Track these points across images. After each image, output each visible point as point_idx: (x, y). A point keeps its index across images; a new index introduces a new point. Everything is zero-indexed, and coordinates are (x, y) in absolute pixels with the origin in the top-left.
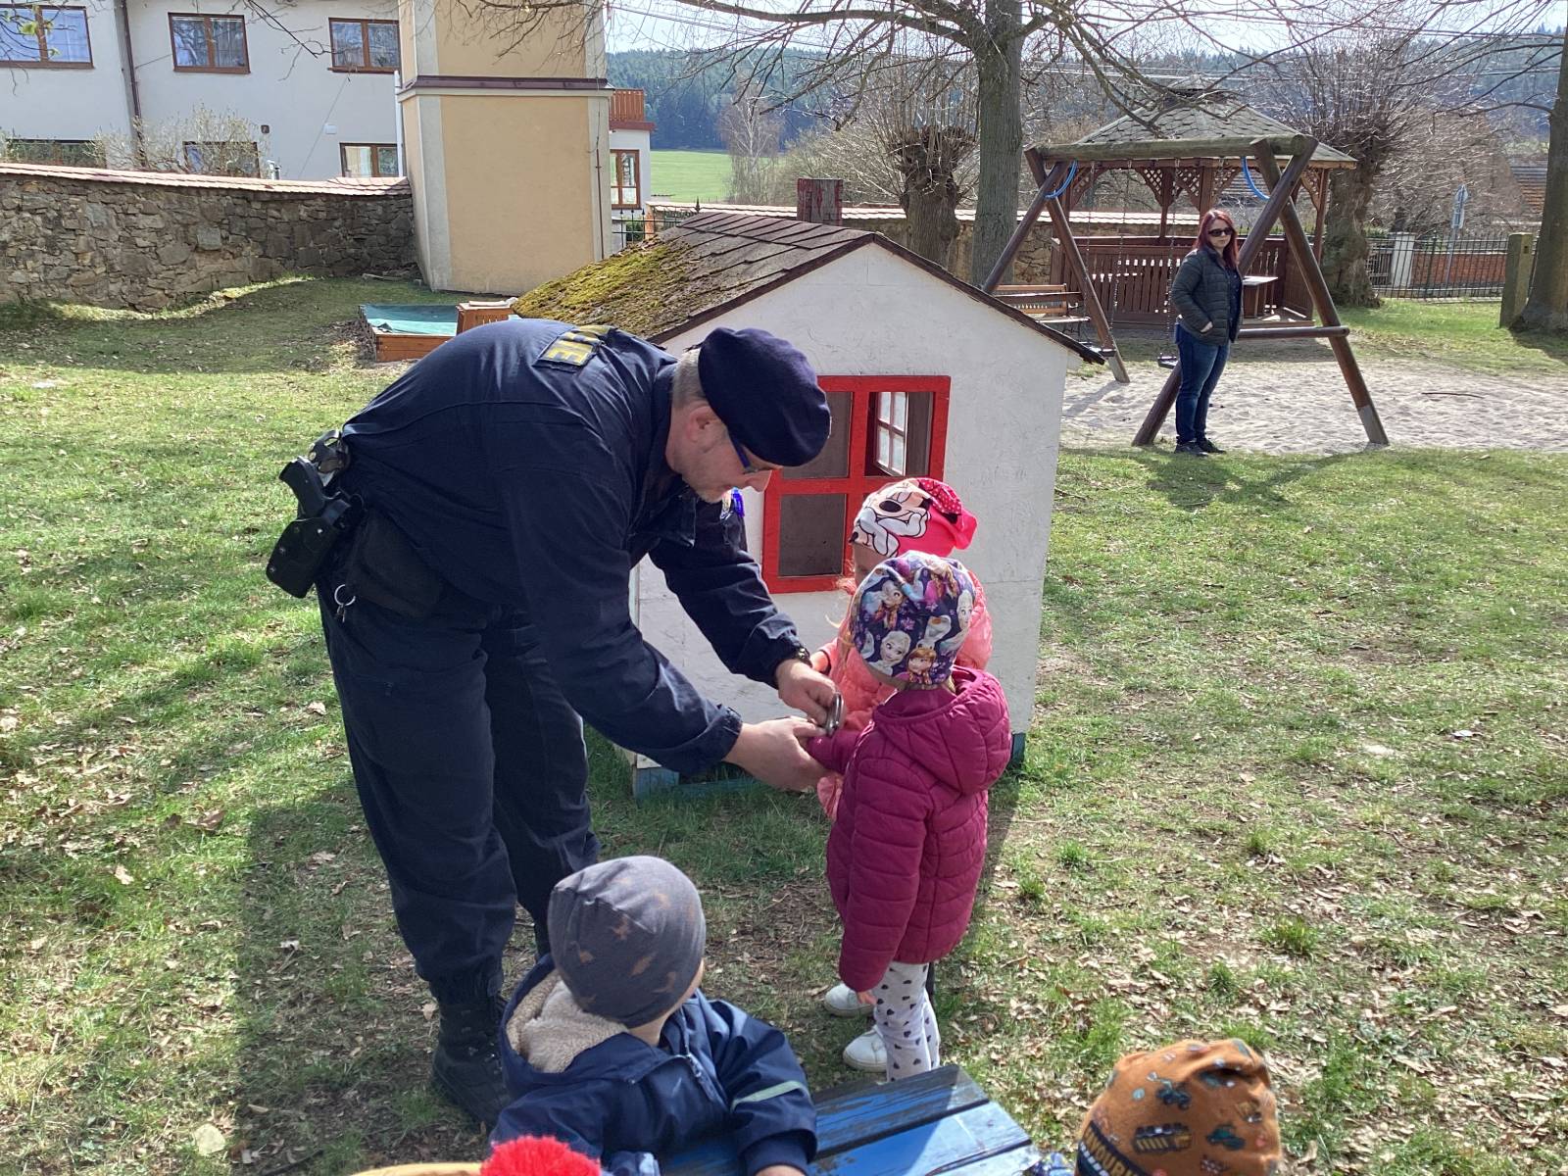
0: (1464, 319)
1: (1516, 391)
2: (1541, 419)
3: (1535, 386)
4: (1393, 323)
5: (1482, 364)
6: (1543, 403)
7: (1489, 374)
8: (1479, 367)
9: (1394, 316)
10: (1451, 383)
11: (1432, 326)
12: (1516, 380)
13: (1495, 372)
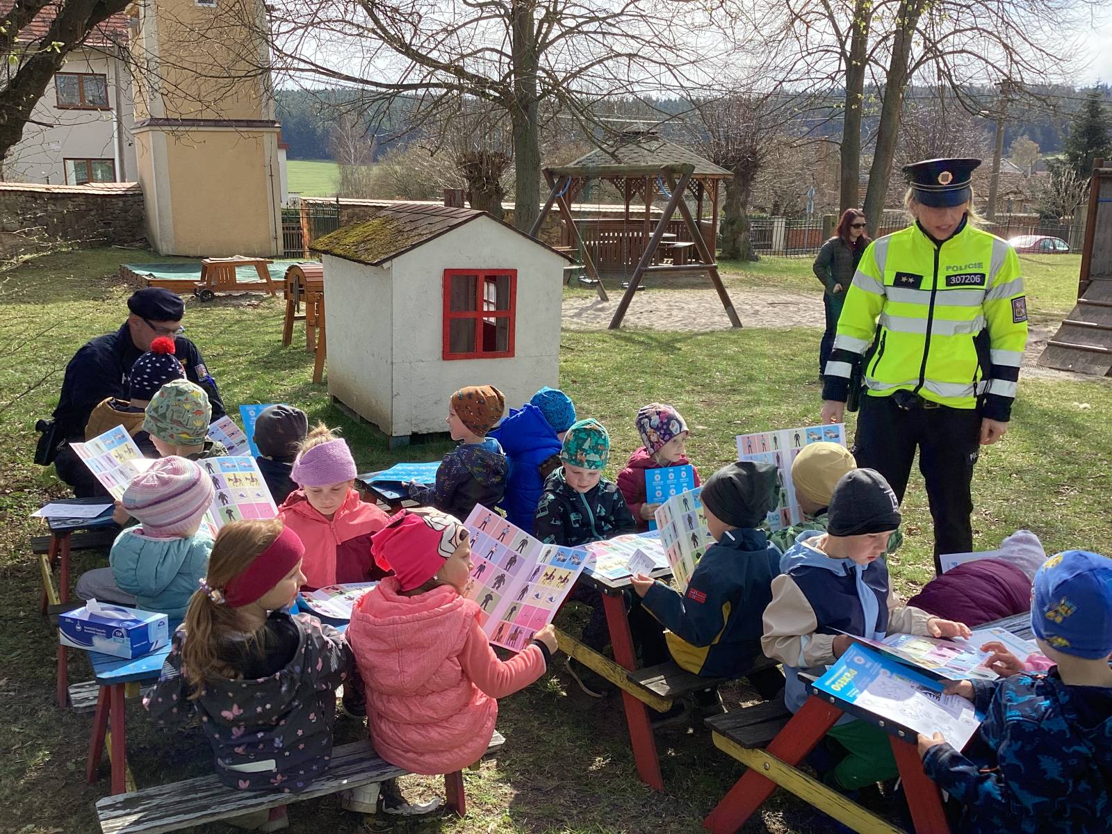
4: (762, 269)
9: (765, 265)
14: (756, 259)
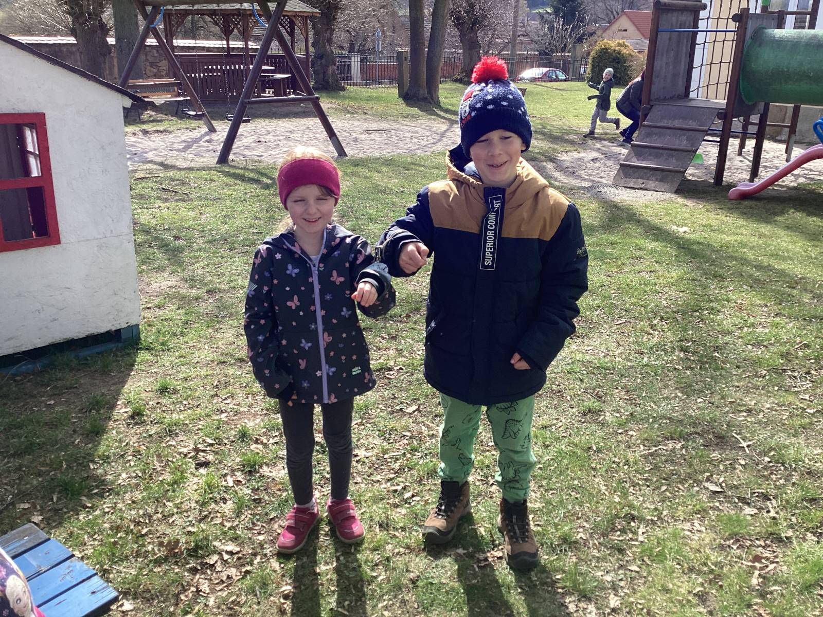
0: (384, 95)
4: (351, 98)
5: (390, 116)
9: (352, 95)
11: (369, 99)
14: (343, 89)
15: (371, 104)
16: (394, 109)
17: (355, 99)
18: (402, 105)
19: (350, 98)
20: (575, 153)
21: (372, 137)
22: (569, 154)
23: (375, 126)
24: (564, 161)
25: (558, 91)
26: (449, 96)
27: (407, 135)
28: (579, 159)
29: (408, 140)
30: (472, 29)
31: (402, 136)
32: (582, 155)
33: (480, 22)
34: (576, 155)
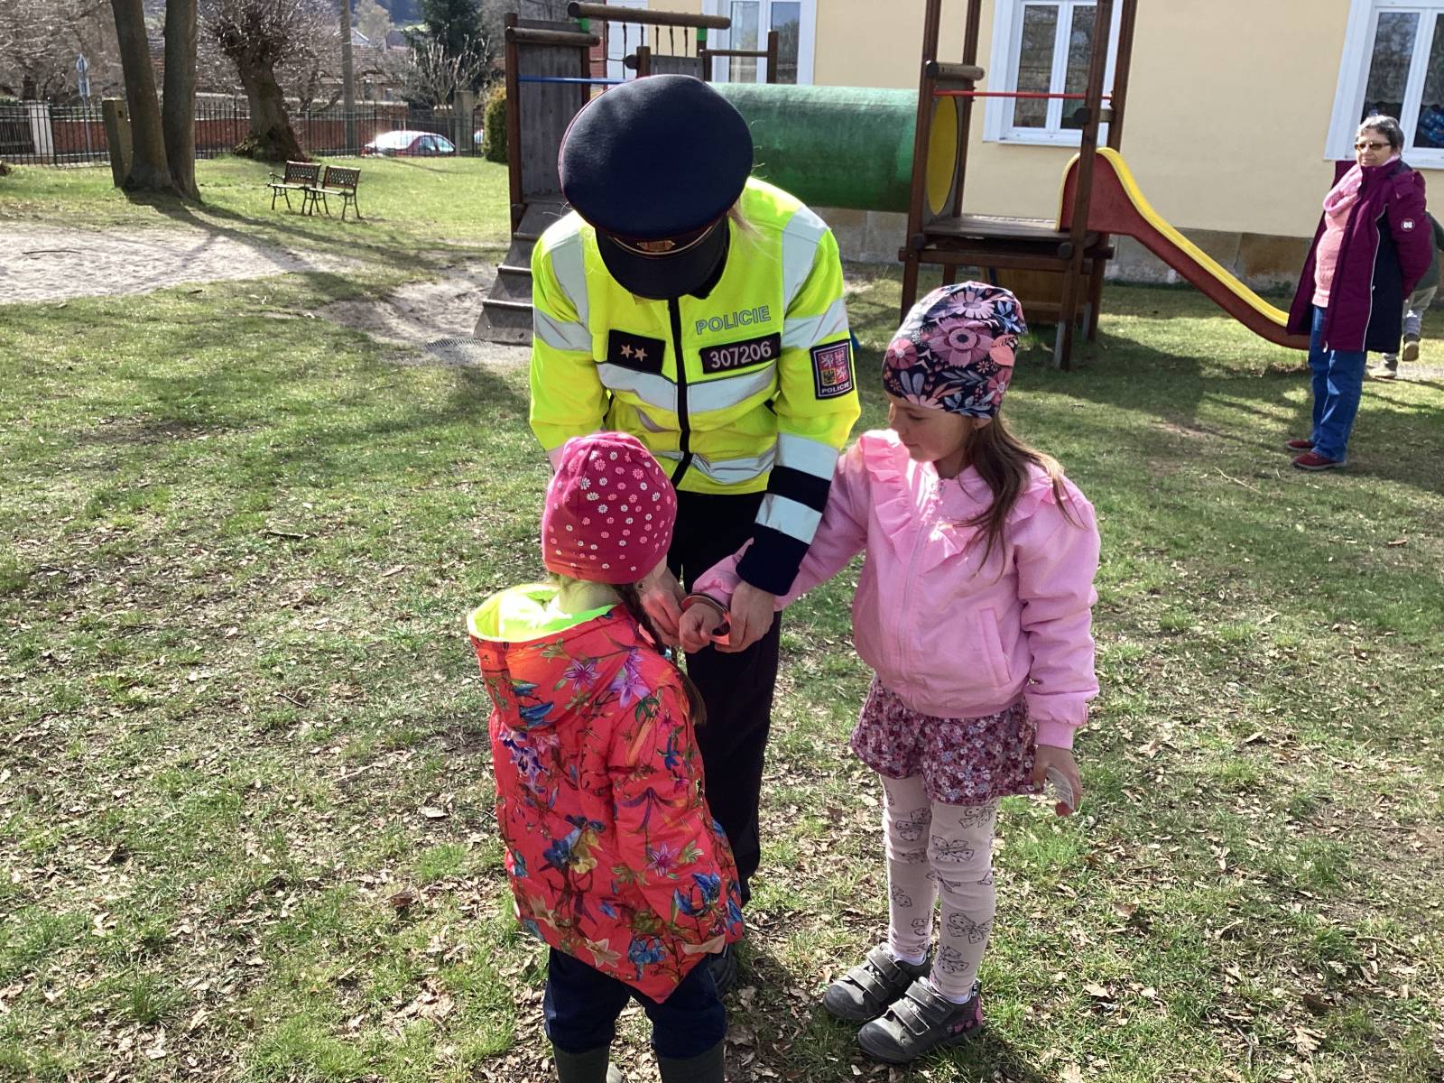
0: (89, 182)
1: (114, 244)
2: (132, 268)
3: (132, 239)
5: (89, 222)
6: (136, 253)
7: (93, 231)
8: (85, 225)
9: (20, 181)
10: (54, 241)
11: (53, 190)
12: (117, 234)
13: (99, 228)
15: (54, 200)
16: (103, 209)
17: (23, 190)
18: (120, 203)
19: (13, 188)
20: (429, 284)
21: (39, 264)
22: (416, 287)
23: (49, 242)
24: (406, 300)
25: (432, 174)
26: (225, 182)
27: (113, 258)
28: (433, 296)
29: (114, 269)
30: (261, 60)
31: (104, 260)
32: (444, 287)
33: (276, 50)
34: (429, 289)
